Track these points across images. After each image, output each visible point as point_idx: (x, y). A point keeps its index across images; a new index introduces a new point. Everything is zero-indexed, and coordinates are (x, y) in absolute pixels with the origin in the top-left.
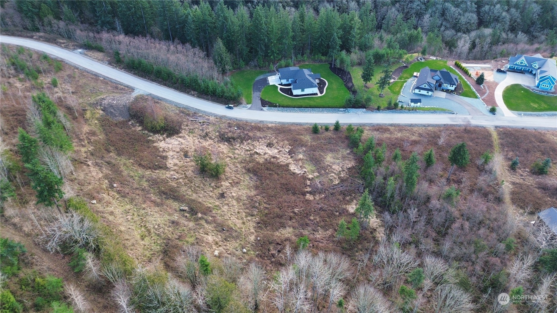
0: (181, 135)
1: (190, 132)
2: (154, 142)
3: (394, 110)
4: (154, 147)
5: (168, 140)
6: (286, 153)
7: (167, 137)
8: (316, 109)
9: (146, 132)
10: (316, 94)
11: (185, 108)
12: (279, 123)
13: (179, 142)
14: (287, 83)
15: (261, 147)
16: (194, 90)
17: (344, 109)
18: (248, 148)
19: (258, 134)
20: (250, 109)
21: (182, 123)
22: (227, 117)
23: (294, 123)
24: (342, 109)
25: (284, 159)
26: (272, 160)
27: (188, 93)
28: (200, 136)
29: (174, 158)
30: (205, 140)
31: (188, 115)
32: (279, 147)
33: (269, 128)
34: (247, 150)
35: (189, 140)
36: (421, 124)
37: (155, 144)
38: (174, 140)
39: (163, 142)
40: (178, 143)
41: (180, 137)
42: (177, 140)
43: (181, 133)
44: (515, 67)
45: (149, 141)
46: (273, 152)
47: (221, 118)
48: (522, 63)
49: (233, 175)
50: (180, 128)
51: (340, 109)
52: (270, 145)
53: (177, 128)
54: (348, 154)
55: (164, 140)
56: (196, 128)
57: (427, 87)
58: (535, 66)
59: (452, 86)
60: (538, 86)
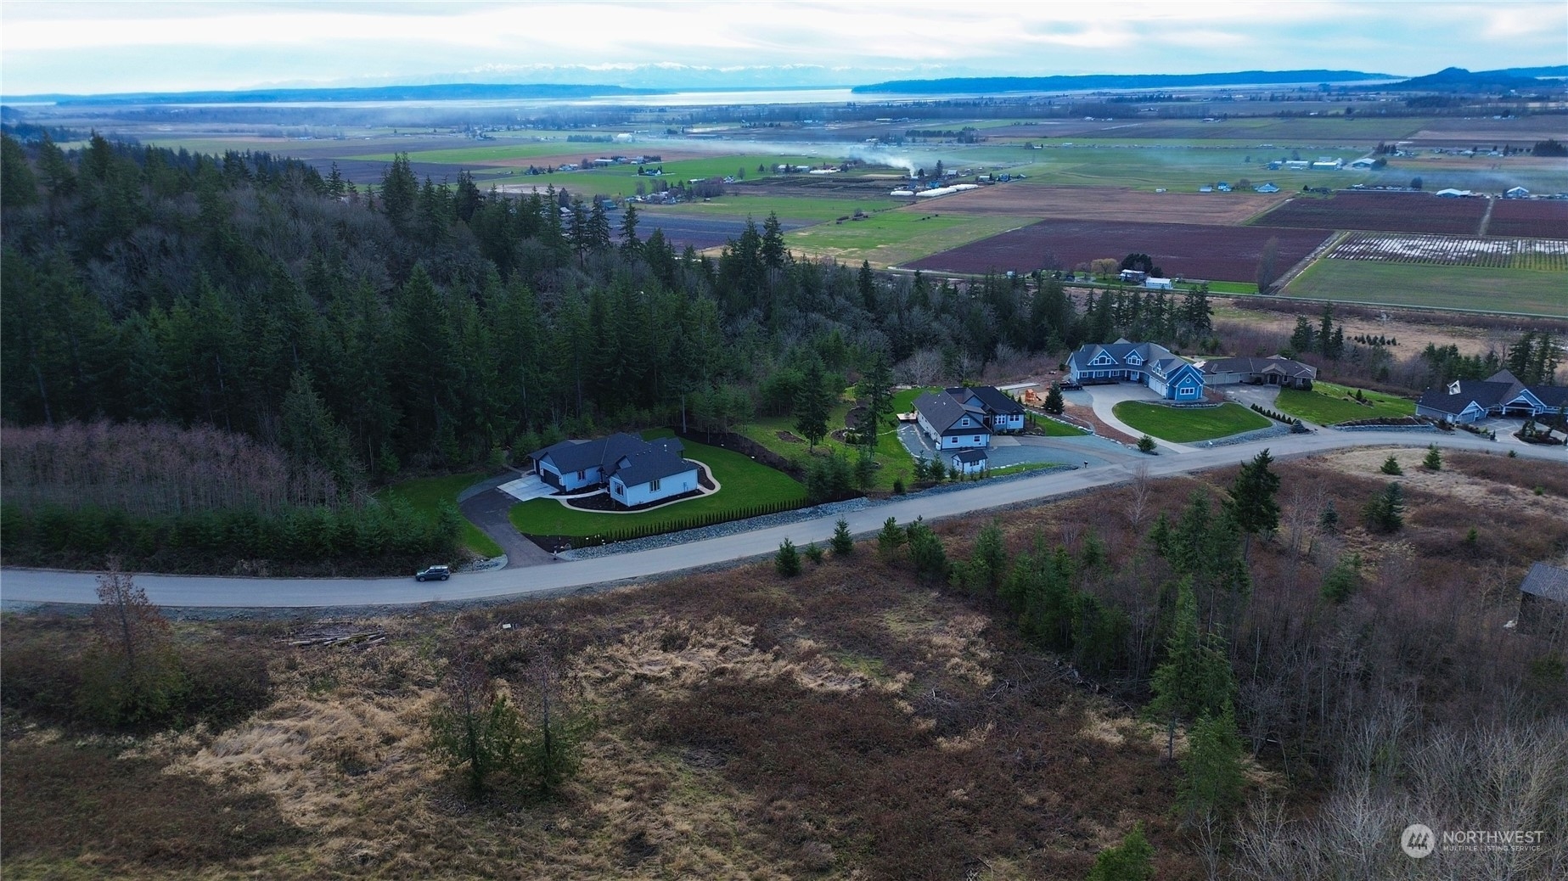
0: (278, 705)
1: (313, 687)
2: (157, 764)
3: (939, 487)
4: (173, 779)
5: (226, 738)
6: (746, 650)
7: (217, 730)
8: (727, 524)
9: (94, 739)
10: (696, 492)
11: (242, 618)
12: (648, 578)
13: (287, 731)
14: (582, 484)
15: (645, 657)
16: (252, 555)
17: (811, 509)
18: (599, 674)
19: (604, 623)
20: (509, 566)
21: (263, 664)
22: (442, 606)
23: (696, 569)
24: (806, 511)
25: (756, 667)
26: (718, 679)
27: (226, 571)
28: (371, 685)
29: (303, 790)
30: (404, 694)
31: (275, 632)
32: (710, 640)
33: (627, 599)
34: (601, 681)
35: (328, 712)
36: (1036, 500)
37: (168, 771)
38: (256, 732)
39: (202, 753)
40: (281, 737)
41: (281, 714)
42: (271, 727)
43: (273, 699)
44: (1091, 373)
45: (129, 768)
46: (698, 661)
47: (421, 611)
48: (1102, 360)
49: (614, 771)
50: (263, 679)
51: (800, 511)
52: (672, 643)
53: (252, 683)
54: (937, 600)
55: (205, 743)
56: (339, 665)
57: (971, 424)
58: (1134, 361)
59: (1017, 419)
60: (1171, 397)
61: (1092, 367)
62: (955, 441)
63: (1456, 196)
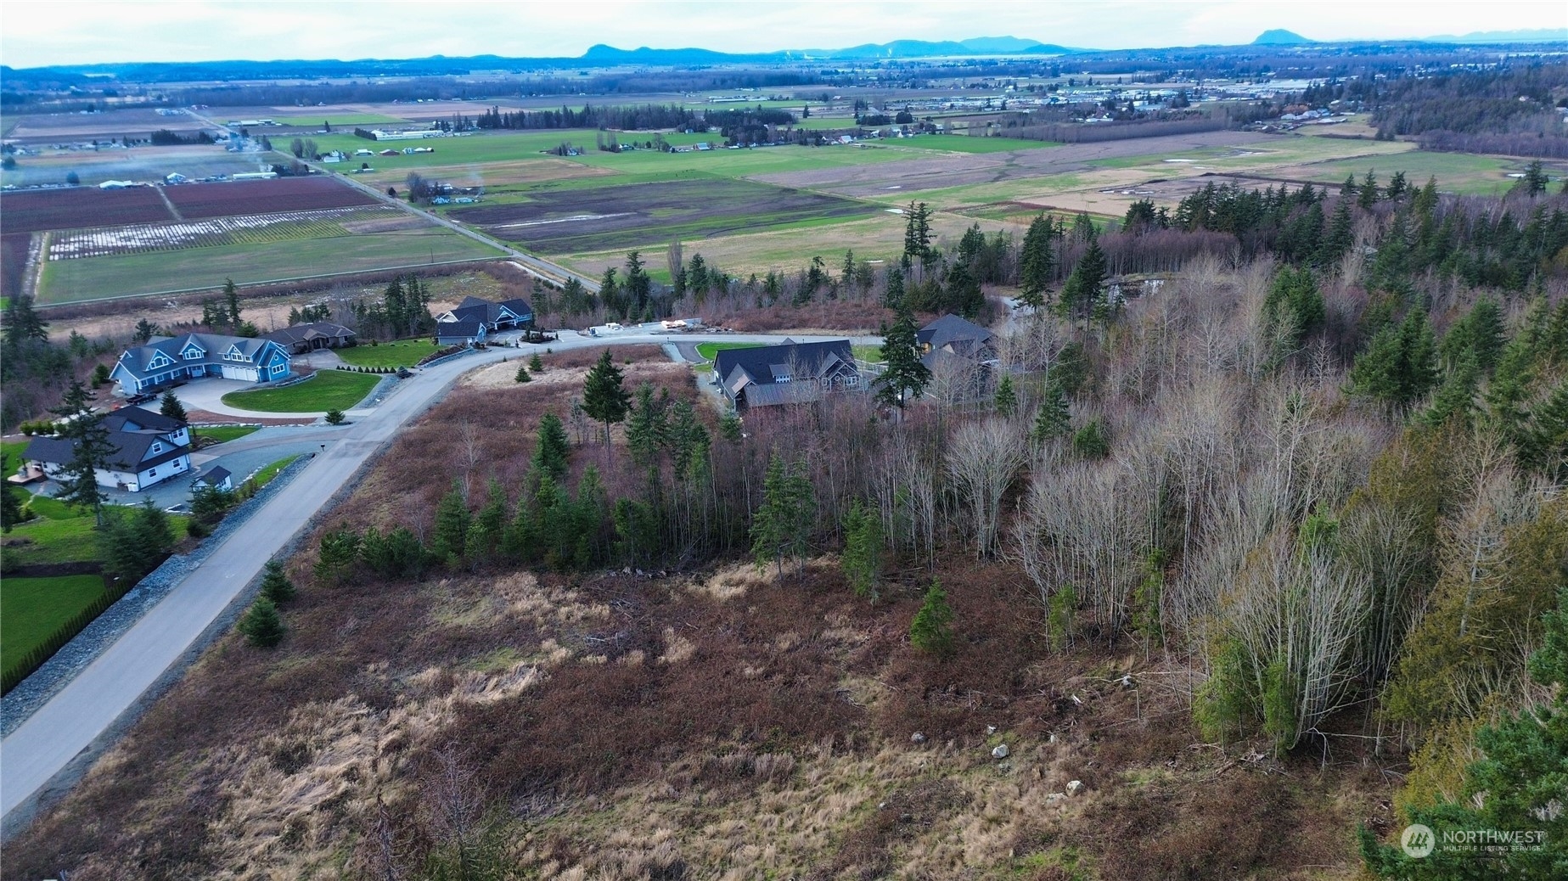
3: (229, 516)
6: (378, 716)
17: (137, 591)
24: (132, 594)
44: (152, 380)
46: (353, 755)
48: (159, 361)
51: (126, 598)
57: (164, 449)
58: (193, 355)
59: (181, 434)
60: (264, 377)
61: (151, 372)
62: (153, 474)
63: (121, 188)
